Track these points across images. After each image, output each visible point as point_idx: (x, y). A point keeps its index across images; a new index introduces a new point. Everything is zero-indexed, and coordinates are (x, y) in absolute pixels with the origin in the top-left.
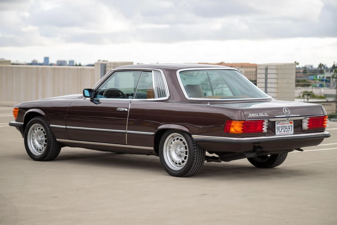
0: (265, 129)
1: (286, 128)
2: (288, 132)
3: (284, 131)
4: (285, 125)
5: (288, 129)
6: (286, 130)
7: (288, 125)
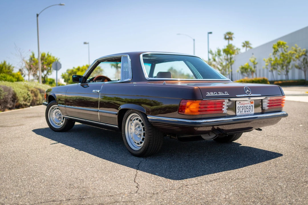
0: (225, 110)
1: (247, 108)
2: (248, 112)
3: (245, 112)
4: (246, 105)
5: (249, 110)
6: (247, 110)
7: (249, 105)
